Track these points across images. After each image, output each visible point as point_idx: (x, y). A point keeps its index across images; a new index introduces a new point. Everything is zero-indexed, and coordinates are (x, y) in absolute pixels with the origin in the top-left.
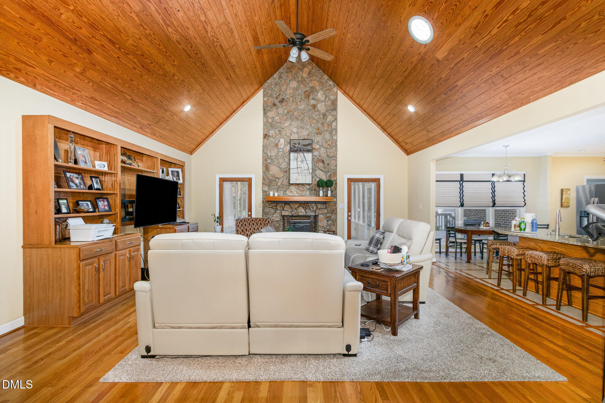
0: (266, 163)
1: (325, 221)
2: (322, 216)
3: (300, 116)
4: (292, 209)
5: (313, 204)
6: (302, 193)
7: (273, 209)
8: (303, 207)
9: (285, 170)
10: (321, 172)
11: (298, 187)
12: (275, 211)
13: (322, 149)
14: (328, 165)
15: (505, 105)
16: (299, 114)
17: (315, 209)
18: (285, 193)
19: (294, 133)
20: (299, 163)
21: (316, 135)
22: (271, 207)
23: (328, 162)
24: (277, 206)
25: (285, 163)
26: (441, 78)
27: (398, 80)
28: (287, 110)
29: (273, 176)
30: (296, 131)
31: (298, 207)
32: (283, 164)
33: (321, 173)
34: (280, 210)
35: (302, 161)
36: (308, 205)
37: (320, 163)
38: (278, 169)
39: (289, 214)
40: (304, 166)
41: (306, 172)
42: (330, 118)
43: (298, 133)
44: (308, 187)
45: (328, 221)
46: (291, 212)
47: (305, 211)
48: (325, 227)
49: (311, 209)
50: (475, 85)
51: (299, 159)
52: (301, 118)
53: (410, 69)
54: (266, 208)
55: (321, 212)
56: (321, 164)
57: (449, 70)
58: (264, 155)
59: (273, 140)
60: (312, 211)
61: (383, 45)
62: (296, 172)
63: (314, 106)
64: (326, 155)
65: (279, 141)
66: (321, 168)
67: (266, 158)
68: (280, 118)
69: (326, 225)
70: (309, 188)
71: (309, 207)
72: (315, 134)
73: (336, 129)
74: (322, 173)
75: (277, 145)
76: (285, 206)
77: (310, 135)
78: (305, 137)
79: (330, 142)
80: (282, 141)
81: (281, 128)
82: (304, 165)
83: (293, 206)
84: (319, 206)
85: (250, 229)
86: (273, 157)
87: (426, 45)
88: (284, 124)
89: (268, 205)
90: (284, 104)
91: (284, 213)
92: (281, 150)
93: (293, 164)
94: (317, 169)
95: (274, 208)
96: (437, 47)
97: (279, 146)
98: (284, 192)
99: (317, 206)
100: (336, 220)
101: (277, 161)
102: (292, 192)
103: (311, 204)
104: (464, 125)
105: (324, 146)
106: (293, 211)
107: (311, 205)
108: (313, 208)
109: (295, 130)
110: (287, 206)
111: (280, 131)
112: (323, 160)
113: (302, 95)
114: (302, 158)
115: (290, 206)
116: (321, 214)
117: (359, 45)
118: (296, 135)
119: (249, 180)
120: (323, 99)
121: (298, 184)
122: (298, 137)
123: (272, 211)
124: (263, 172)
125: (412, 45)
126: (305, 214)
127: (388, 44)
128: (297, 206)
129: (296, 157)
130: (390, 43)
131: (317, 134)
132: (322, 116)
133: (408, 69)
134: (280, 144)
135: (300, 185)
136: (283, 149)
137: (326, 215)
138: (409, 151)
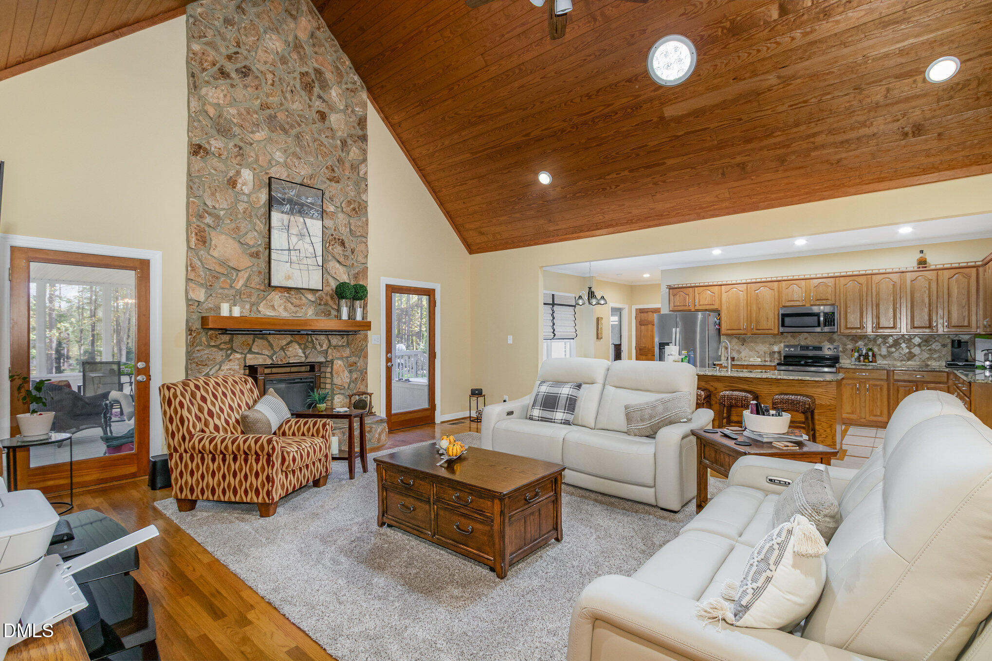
0: (198, 223)
1: (346, 373)
2: (340, 362)
3: (292, 127)
4: (272, 349)
5: (323, 337)
6: (297, 312)
7: (221, 350)
8: (300, 344)
9: (254, 250)
10: (337, 265)
11: (287, 295)
12: (228, 356)
13: (341, 216)
14: (353, 253)
15: (716, 207)
16: (289, 119)
17: (325, 347)
18: (254, 308)
19: (278, 163)
20: (294, 239)
21: (328, 182)
22: (214, 346)
23: (353, 246)
24: (231, 340)
25: (256, 234)
26: (646, 146)
27: (553, 125)
28: (259, 101)
29: (223, 263)
30: (282, 160)
31: (288, 344)
32: (250, 235)
33: (338, 269)
34: (242, 353)
35: (301, 236)
36: (310, 339)
37: (336, 245)
38: (237, 245)
39: (265, 360)
40: (304, 246)
41: (309, 261)
42: (354, 152)
43: (286, 165)
44: (310, 297)
45: (350, 372)
46: (271, 357)
47: (304, 353)
48: (346, 387)
49: (318, 347)
50: (693, 170)
51: (294, 230)
52: (293, 132)
53: (598, 114)
54: (198, 348)
55: (338, 355)
56: (338, 249)
57: (669, 137)
58: (194, 202)
59: (221, 166)
60: (320, 352)
61: (571, 55)
62: (286, 258)
63: (323, 116)
64: (348, 230)
65: (238, 173)
66: (338, 258)
67: (201, 210)
68: (240, 114)
69: (348, 381)
70: (313, 299)
71: (314, 344)
72: (325, 180)
73: (366, 180)
74: (341, 269)
75: (232, 183)
76: (254, 341)
77: (316, 179)
78: (305, 181)
79: (356, 205)
80: (247, 175)
81: (242, 139)
82: (306, 246)
83: (275, 340)
84: (335, 341)
85: (222, 410)
86: (222, 213)
87: (660, 87)
88: (252, 132)
89: (204, 339)
90: (249, 80)
91: (252, 360)
92: (242, 197)
93: (278, 240)
94: (330, 257)
95: (222, 346)
96: (676, 98)
97: (239, 186)
98: (252, 305)
99: (329, 341)
100: (366, 369)
101: (234, 225)
102: (273, 306)
103: (318, 337)
104: (627, 223)
105: (344, 210)
106: (275, 353)
107: (317, 339)
108: (322, 346)
109: (279, 156)
110: (259, 342)
111: (241, 148)
112: (342, 240)
113: (295, 78)
114: (300, 227)
115: (269, 342)
116: (338, 359)
117: (508, 32)
118: (284, 169)
119: (142, 267)
120: (342, 108)
121: (289, 289)
122: (288, 176)
123: (219, 355)
124: (189, 247)
125: (634, 78)
126: (303, 360)
127: (585, 58)
128: (284, 342)
129: (286, 223)
130: (589, 59)
131: (330, 180)
132: (339, 142)
133: (594, 112)
134: (240, 181)
135: (293, 293)
136: (249, 195)
137: (348, 360)
138: (473, 248)
